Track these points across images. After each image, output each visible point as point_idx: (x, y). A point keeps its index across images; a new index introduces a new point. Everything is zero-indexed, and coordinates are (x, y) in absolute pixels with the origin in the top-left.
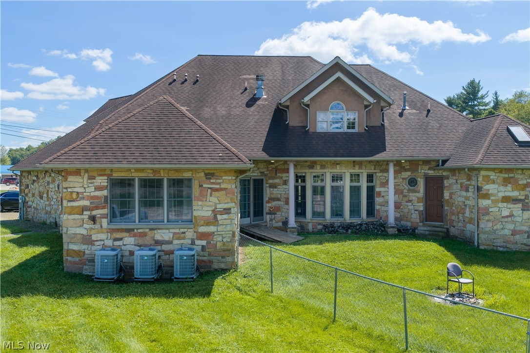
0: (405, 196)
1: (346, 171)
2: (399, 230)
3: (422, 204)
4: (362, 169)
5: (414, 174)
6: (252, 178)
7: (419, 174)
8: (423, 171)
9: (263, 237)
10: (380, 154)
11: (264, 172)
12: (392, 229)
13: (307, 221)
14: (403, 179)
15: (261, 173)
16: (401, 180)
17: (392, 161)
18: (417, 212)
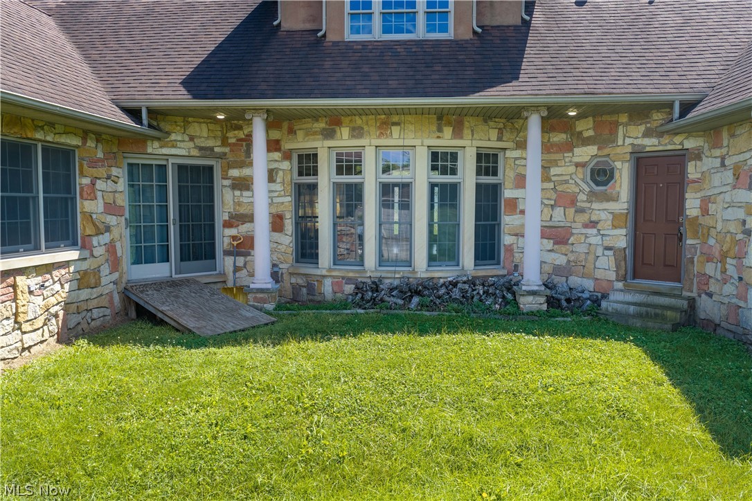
0: (581, 211)
1: (417, 142)
2: (552, 302)
3: (624, 231)
4: (461, 138)
5: (606, 151)
6: (171, 161)
7: (619, 150)
8: (628, 141)
9: (160, 315)
11: (211, 149)
12: (530, 299)
13: (318, 272)
14: (577, 165)
15: (201, 149)
16: (572, 169)
17: (536, 107)
18: (610, 253)
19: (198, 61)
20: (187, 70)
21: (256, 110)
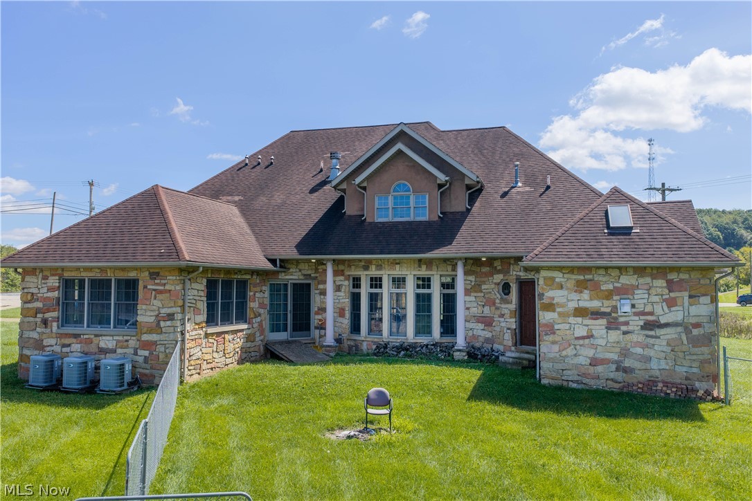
0: (497, 308)
1: (408, 273)
2: (469, 354)
3: (514, 320)
4: (431, 270)
5: (506, 278)
6: (290, 281)
7: (511, 277)
8: (515, 273)
9: (281, 356)
10: (441, 249)
11: (310, 275)
12: (458, 353)
13: (360, 338)
14: (495, 284)
15: (305, 275)
16: (493, 286)
17: (460, 259)
18: (509, 331)
19: (304, 234)
20: (299, 239)
21: (328, 260)
